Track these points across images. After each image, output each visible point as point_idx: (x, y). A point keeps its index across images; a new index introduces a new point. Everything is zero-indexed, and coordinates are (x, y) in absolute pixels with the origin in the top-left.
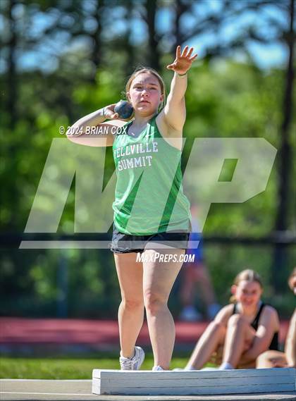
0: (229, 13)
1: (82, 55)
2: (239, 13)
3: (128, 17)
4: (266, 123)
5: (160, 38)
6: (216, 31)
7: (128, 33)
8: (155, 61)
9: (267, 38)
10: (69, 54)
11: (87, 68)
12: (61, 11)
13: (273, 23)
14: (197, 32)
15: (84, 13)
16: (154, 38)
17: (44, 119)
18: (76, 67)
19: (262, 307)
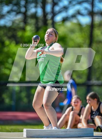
0: (71, 5)
1: (20, 20)
2: (74, 5)
3: (36, 7)
4: (84, 43)
5: (47, 14)
6: (66, 12)
7: (36, 13)
8: (45, 22)
9: (84, 14)
10: (16, 20)
11: (22, 25)
12: (13, 5)
13: (86, 9)
14: (60, 12)
16: (45, 14)
17: (7, 42)
18: (18, 24)
19: (82, 107)
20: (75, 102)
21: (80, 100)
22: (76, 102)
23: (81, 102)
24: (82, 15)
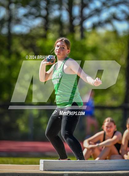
0: (104, 7)
2: (109, 7)
5: (74, 18)
6: (99, 15)
8: (72, 29)
9: (121, 18)
11: (42, 32)
12: (31, 6)
13: (123, 12)
14: (91, 16)
15: (41, 7)
16: (72, 18)
20: (107, 127)
21: (115, 124)
22: (109, 126)
23: (116, 126)
24: (119, 20)
